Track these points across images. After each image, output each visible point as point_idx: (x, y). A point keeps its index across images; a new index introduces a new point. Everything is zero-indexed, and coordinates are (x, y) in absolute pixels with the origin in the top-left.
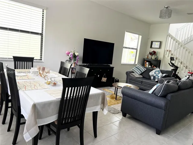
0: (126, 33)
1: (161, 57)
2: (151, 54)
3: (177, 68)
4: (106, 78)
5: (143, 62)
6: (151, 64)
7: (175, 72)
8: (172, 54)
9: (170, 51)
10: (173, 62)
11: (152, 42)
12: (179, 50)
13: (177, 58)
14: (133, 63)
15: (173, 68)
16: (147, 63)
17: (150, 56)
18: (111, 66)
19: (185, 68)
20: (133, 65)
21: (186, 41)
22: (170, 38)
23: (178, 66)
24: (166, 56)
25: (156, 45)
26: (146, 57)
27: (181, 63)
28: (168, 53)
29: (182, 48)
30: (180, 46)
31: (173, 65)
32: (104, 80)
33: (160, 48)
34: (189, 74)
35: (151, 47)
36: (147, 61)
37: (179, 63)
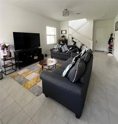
0: (47, 27)
1: (67, 38)
2: (62, 37)
3: (75, 43)
4: (37, 57)
5: (59, 42)
6: (63, 42)
7: (75, 45)
8: (72, 36)
9: (71, 35)
10: (73, 40)
11: (62, 31)
12: (75, 33)
13: (74, 38)
14: (54, 43)
15: (74, 43)
16: (61, 42)
17: (62, 38)
18: (40, 47)
19: (79, 42)
20: (54, 44)
21: (79, 27)
22: (70, 28)
23: (76, 41)
24: (70, 37)
25: (64, 32)
26: (60, 39)
27: (77, 40)
28: (70, 35)
29: (76, 32)
30: (75, 31)
31: (73, 41)
32: (36, 58)
33: (66, 33)
34: (81, 45)
35: (62, 33)
36: (61, 41)
37: (76, 40)
